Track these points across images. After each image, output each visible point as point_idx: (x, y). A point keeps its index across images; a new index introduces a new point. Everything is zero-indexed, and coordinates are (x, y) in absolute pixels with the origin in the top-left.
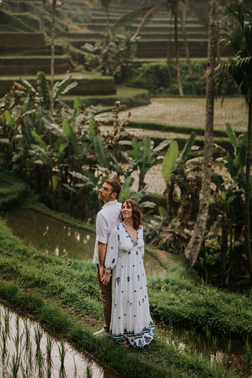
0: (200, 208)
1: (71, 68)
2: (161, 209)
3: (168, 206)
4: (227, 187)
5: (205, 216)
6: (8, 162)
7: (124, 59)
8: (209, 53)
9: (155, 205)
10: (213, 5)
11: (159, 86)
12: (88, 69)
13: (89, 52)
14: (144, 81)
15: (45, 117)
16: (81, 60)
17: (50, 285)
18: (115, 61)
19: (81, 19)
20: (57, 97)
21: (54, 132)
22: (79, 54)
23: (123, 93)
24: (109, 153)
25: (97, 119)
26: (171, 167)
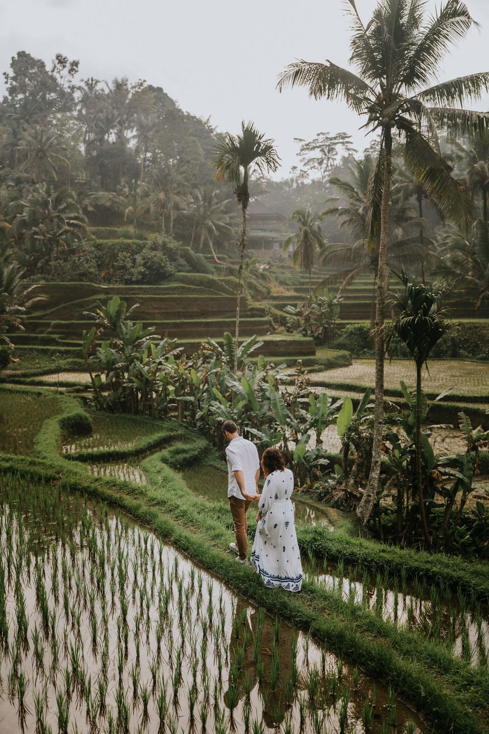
0: (372, 465)
1: (272, 330)
2: (336, 467)
3: (343, 464)
4: (403, 446)
5: (376, 474)
6: (193, 419)
7: (326, 320)
8: (377, 313)
9: (329, 462)
11: (363, 347)
12: (289, 330)
13: (291, 314)
14: (347, 342)
15: (228, 375)
16: (283, 322)
17: (169, 504)
18: (317, 323)
19: (288, 282)
20: (242, 356)
21: (234, 390)
22: (281, 316)
23: (323, 354)
24: (285, 410)
25: (278, 377)
26: (346, 424)
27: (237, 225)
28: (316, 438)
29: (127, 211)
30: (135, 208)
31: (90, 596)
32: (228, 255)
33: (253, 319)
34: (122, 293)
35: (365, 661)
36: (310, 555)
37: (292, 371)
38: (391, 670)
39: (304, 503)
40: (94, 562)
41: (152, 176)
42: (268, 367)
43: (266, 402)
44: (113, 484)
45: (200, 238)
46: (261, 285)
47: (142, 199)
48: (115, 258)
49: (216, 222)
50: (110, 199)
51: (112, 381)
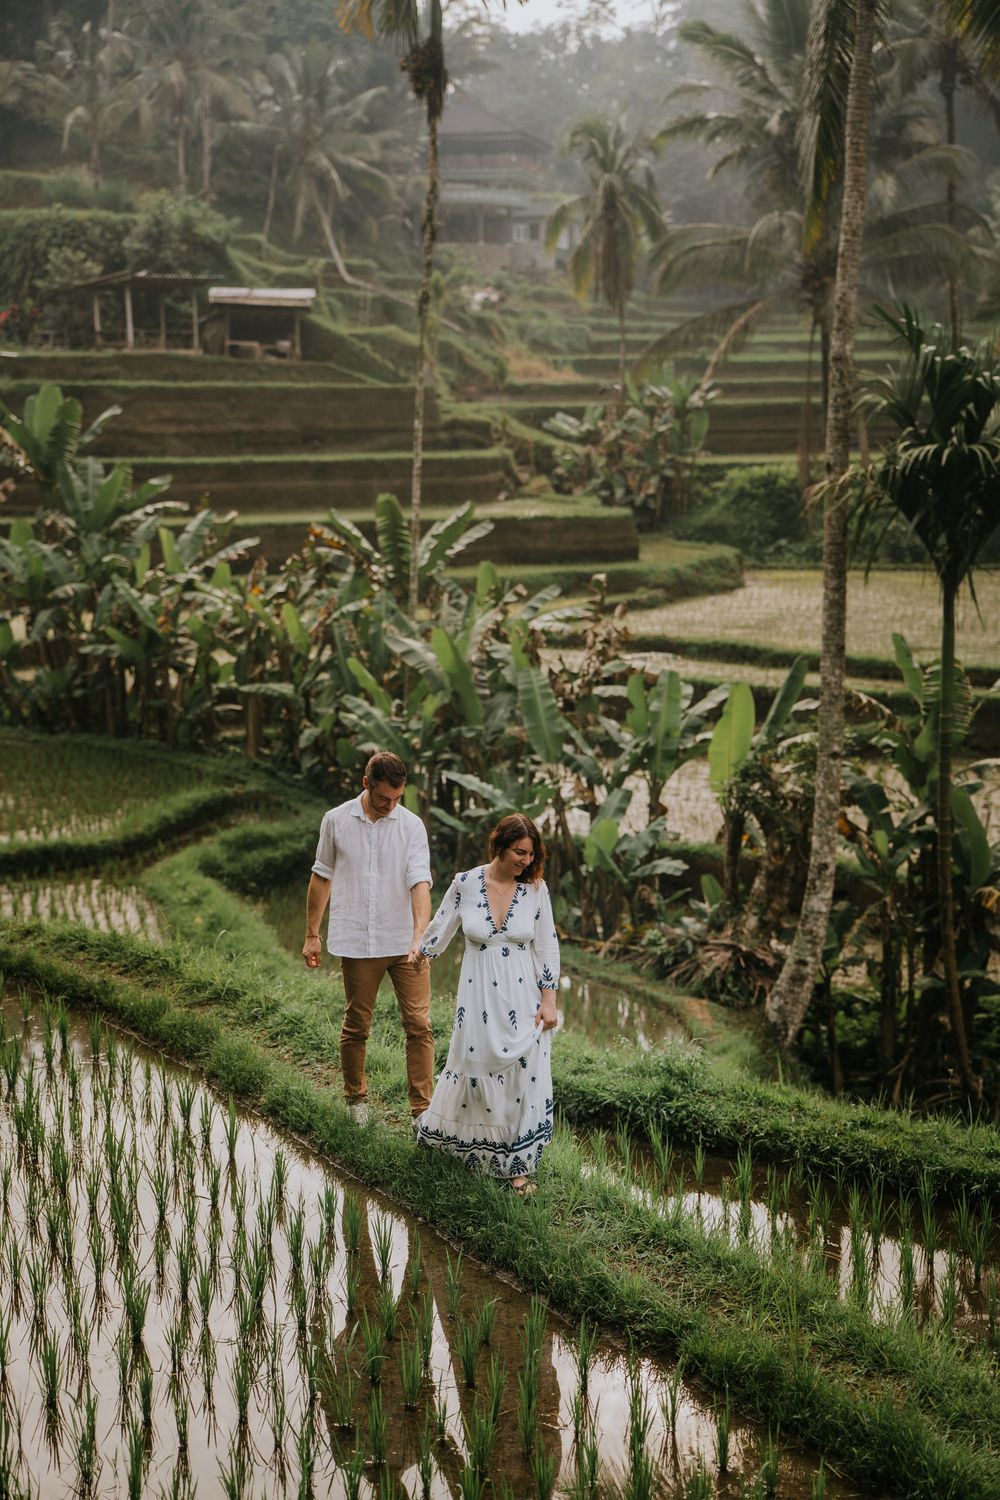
0: (811, 876)
1: (512, 486)
2: (706, 881)
3: (727, 874)
4: (897, 819)
5: (823, 900)
6: (291, 749)
7: (669, 456)
8: (830, 435)
9: (686, 867)
10: (841, 299)
11: (776, 535)
12: (561, 488)
13: (568, 438)
14: (730, 519)
15: (392, 619)
16: (541, 461)
17: (247, 998)
18: (642, 464)
19: (556, 343)
20: (432, 563)
21: (410, 662)
22: (538, 446)
23: (660, 557)
24: (560, 719)
25: (537, 625)
26: (734, 759)
27: (402, 168)
28: (647, 799)
29: (70, 120)
30: (95, 112)
31: (33, 1274)
32: (376, 259)
33: (455, 455)
34: (62, 375)
35: (842, 1445)
36: (656, 1139)
37: (578, 606)
38: (919, 1471)
39: (616, 985)
40: (33, 1172)
41: (142, 13)
42: (509, 597)
43: (503, 698)
44: (79, 943)
45: (291, 205)
46: (477, 351)
47: (113, 84)
48: (38, 265)
49: (341, 157)
50: (16, 84)
51: (44, 639)
